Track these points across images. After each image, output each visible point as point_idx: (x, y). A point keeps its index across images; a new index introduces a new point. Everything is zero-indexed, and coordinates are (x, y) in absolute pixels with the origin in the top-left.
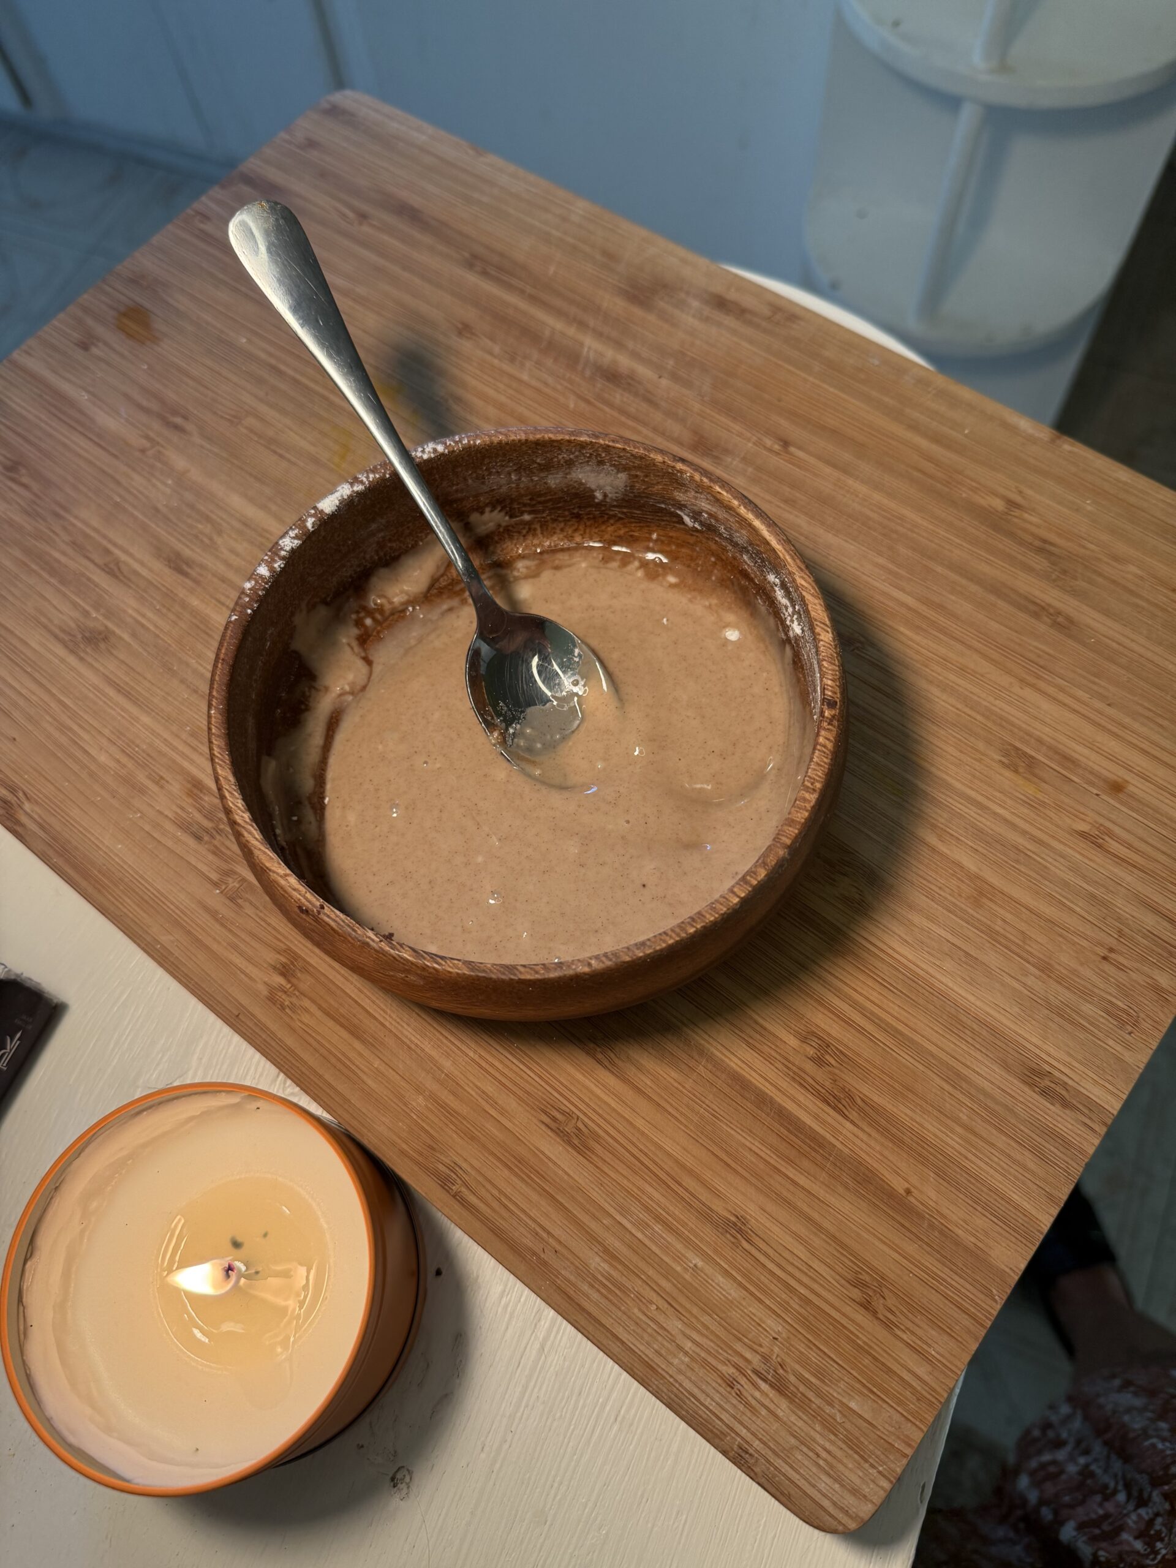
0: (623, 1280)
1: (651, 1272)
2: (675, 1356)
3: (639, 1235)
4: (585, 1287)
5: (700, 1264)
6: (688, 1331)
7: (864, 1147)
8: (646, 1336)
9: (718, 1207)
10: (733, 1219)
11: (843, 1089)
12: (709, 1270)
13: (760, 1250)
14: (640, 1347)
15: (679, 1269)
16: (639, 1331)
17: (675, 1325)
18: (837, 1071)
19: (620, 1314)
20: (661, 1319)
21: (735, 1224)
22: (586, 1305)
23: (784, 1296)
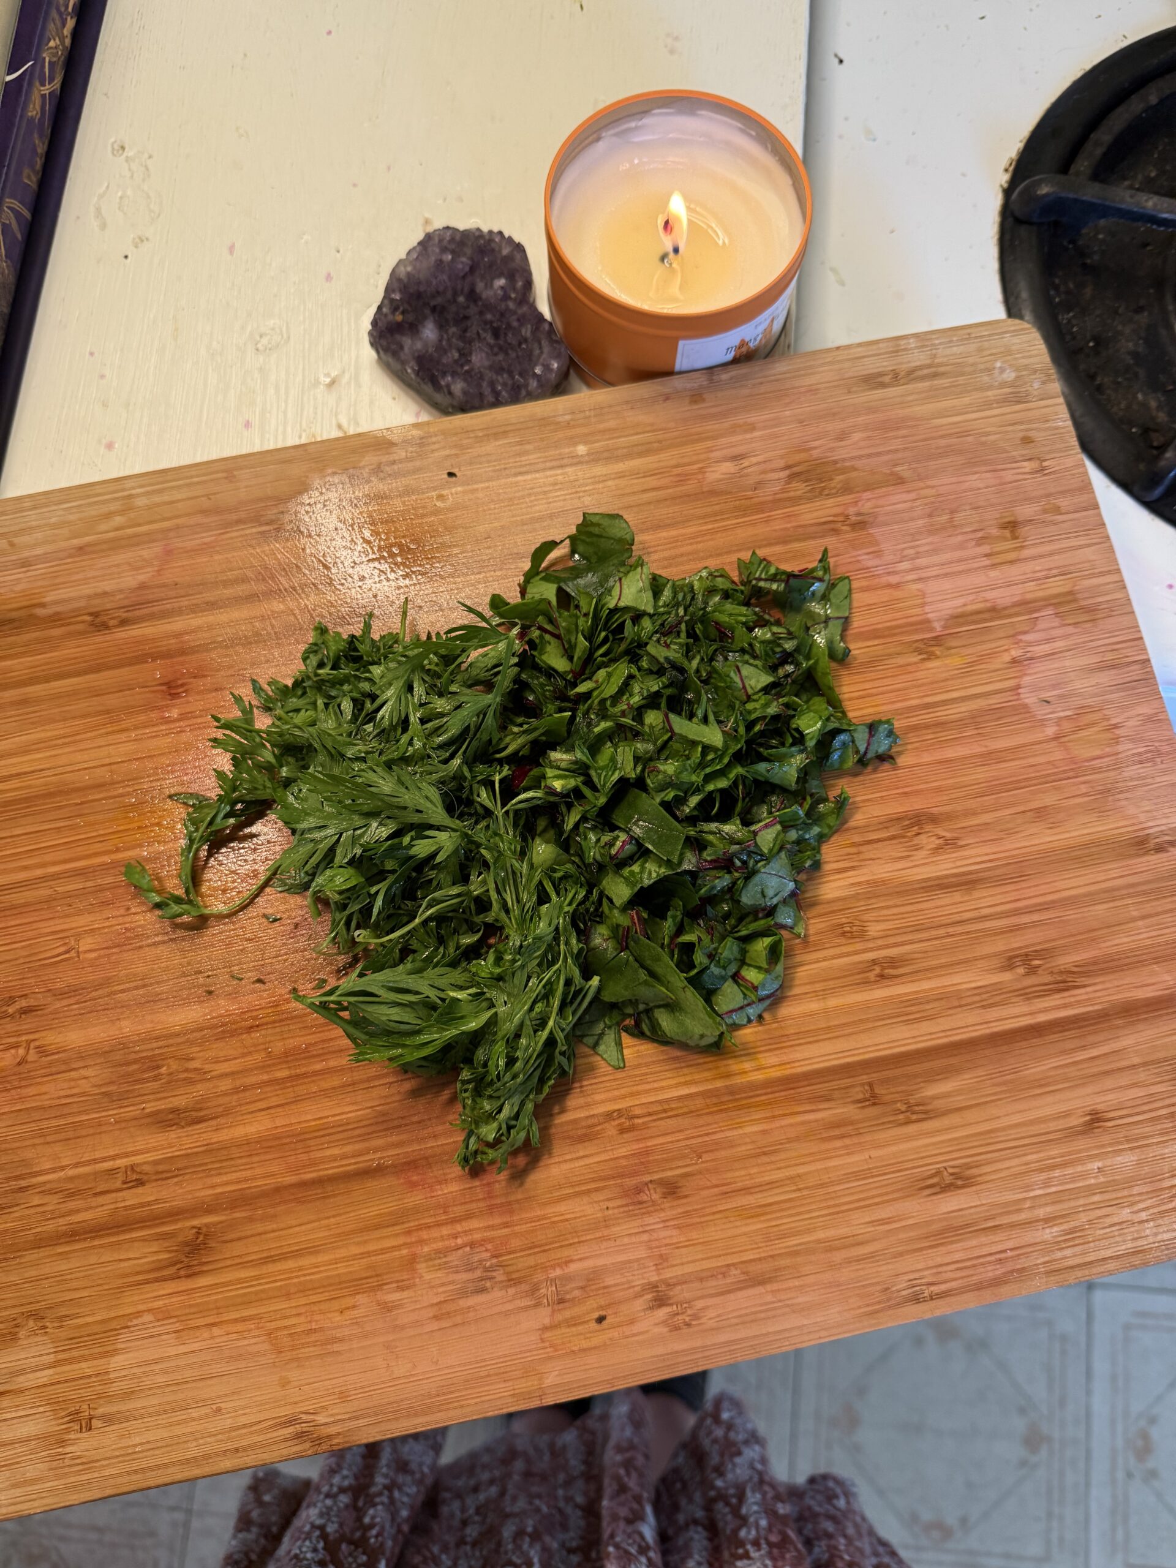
0: (1072, 1224)
1: (1081, 1202)
2: (1144, 1230)
3: (1053, 1189)
4: (1059, 1254)
5: (1100, 1164)
6: (1136, 1208)
7: (1104, 993)
8: (1118, 1239)
9: (1076, 1121)
10: (1088, 1118)
11: (1061, 972)
12: (1108, 1162)
13: (1120, 1117)
14: (1122, 1249)
15: (1093, 1181)
16: (1112, 1240)
17: (1125, 1214)
18: (1048, 965)
19: (1092, 1245)
20: (1115, 1220)
21: (1092, 1119)
22: (1071, 1263)
23: (1159, 1127)
